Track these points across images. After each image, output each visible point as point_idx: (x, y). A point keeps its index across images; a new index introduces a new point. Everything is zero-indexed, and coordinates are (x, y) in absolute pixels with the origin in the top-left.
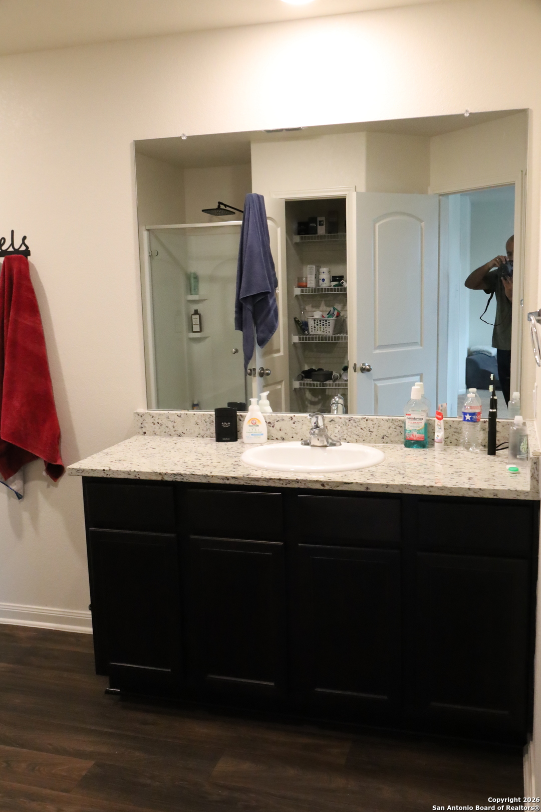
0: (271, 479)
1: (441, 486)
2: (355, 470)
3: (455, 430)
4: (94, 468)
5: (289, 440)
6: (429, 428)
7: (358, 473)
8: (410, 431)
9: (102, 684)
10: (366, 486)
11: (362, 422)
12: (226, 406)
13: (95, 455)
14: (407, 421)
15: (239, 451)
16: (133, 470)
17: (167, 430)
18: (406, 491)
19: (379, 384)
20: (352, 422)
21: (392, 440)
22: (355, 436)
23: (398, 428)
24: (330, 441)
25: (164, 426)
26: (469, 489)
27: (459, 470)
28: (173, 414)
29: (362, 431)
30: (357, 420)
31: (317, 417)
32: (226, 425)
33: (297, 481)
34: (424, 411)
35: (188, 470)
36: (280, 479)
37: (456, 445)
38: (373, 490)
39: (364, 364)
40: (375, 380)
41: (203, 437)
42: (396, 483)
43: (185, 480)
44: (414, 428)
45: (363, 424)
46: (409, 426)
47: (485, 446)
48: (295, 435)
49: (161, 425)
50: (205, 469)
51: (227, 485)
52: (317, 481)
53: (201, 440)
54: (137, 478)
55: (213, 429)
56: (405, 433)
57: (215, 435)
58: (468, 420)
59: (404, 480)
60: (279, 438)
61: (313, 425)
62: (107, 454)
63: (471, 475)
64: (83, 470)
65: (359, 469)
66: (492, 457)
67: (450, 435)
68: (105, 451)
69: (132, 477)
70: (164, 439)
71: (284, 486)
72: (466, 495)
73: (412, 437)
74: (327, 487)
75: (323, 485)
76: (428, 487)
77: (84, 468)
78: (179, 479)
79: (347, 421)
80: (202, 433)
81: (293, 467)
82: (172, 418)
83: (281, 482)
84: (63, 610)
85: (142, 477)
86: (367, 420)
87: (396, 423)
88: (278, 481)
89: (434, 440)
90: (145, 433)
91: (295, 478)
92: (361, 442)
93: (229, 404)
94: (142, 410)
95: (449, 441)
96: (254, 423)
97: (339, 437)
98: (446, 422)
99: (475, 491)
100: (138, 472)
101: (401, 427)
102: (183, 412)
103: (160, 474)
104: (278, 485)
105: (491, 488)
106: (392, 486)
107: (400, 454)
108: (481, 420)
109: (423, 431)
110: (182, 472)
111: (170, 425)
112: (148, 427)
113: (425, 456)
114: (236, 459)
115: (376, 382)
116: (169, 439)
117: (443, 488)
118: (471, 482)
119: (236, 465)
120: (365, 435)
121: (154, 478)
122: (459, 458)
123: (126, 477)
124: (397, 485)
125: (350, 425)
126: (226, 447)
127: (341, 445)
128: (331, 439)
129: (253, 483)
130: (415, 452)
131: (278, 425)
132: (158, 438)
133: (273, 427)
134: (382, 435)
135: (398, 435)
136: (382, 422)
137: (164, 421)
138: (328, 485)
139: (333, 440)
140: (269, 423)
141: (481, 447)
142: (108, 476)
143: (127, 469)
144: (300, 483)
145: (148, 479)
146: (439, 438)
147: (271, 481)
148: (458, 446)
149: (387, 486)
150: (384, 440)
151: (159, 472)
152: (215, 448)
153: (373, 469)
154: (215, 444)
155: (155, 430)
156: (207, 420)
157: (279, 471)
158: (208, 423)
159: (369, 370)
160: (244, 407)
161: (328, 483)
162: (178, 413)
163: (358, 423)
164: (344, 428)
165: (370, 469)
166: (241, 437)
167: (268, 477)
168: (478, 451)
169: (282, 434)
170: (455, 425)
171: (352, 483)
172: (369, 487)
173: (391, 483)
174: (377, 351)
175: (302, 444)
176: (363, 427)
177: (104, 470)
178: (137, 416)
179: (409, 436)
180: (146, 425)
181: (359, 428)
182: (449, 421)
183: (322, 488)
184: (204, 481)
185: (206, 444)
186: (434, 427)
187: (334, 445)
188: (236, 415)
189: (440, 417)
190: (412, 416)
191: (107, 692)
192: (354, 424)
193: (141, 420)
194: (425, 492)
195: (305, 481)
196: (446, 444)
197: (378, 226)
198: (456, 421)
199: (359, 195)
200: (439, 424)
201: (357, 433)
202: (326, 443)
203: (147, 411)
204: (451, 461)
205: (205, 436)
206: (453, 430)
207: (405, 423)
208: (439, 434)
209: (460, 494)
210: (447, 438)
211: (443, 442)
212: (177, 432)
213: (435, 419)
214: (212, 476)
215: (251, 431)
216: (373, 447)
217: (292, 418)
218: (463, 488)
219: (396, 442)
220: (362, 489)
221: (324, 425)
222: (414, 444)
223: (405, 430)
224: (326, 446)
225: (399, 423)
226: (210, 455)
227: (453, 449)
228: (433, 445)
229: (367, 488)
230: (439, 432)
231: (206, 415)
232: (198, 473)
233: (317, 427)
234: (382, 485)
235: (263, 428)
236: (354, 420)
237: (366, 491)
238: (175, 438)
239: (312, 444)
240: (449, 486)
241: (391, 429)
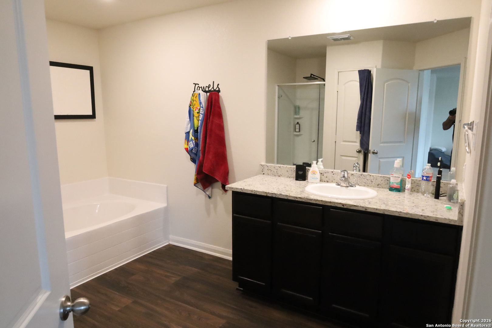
0: (317, 200)
1: (406, 212)
2: (361, 200)
3: (417, 184)
4: (237, 188)
5: (331, 183)
6: (403, 182)
7: (362, 201)
8: (393, 183)
9: (235, 285)
10: (365, 208)
11: (367, 176)
12: (302, 164)
13: (239, 182)
14: (391, 178)
15: (305, 185)
16: (254, 190)
17: (274, 173)
18: (386, 213)
19: (381, 160)
20: (362, 176)
21: (383, 186)
22: (363, 183)
23: (386, 181)
24: (350, 184)
25: (272, 171)
26: (422, 215)
27: (417, 205)
28: (277, 166)
29: (367, 181)
30: (365, 175)
31: (344, 172)
32: (301, 173)
33: (330, 202)
34: (401, 173)
35: (279, 192)
36: (322, 201)
37: (417, 192)
38: (369, 210)
39: (374, 150)
40: (379, 158)
41: (290, 177)
42: (382, 208)
43: (277, 197)
44: (395, 181)
45: (368, 177)
46: (392, 180)
47: (433, 194)
48: (333, 180)
49: (271, 171)
50: (287, 192)
51: (296, 201)
52: (340, 203)
53: (289, 179)
54: (255, 193)
55: (294, 174)
56: (390, 184)
57: (295, 177)
58: (425, 180)
59: (386, 207)
60: (326, 181)
61: (342, 176)
62: (245, 182)
63: (423, 208)
64: (232, 188)
65: (363, 199)
66: (437, 200)
67: (414, 187)
68: (244, 180)
69: (253, 193)
70: (272, 177)
71: (324, 204)
72: (420, 218)
73: (393, 186)
74: (345, 207)
75: (343, 206)
76: (399, 212)
77: (233, 187)
78: (274, 196)
79: (360, 175)
80: (289, 176)
81: (330, 196)
82: (276, 168)
83: (323, 202)
84: (224, 249)
85: (258, 194)
86: (370, 176)
87: (385, 179)
88: (321, 201)
89: (405, 188)
90: (264, 174)
91: (329, 201)
92: (366, 186)
93: (304, 163)
94: (263, 163)
95: (413, 190)
96: (314, 173)
97: (355, 183)
98: (412, 180)
99: (425, 217)
100: (256, 191)
101: (388, 180)
102: (281, 165)
103: (266, 193)
104: (321, 203)
105: (435, 216)
106: (379, 210)
107: (386, 194)
108: (432, 180)
109: (400, 183)
110: (276, 193)
111: (275, 171)
112: (266, 171)
113: (400, 196)
114: (303, 189)
115: (380, 159)
116: (274, 177)
117: (407, 214)
118: (423, 212)
119: (303, 192)
120: (369, 183)
121: (263, 194)
122: (418, 199)
123: (251, 193)
124: (382, 210)
125: (362, 177)
126: (300, 183)
127: (356, 187)
128: (351, 183)
129: (309, 201)
130: (394, 194)
131: (325, 175)
132: (269, 176)
133: (323, 175)
134: (378, 184)
135: (386, 184)
136: (378, 177)
137: (273, 169)
138: (346, 206)
139: (352, 184)
140: (321, 173)
141: (431, 194)
142: (243, 192)
143: (252, 189)
144: (331, 204)
145: (260, 194)
146: (408, 188)
147: (317, 201)
148: (418, 192)
149: (377, 209)
150: (378, 186)
151: (265, 192)
152: (294, 183)
153: (371, 200)
154: (295, 181)
155: (269, 173)
156: (292, 170)
157: (322, 196)
158: (292, 171)
159: (376, 153)
160: (310, 165)
161: (346, 205)
162: (279, 165)
163: (366, 177)
164: (359, 178)
165: (369, 200)
166: (307, 179)
167: (316, 199)
168: (429, 196)
169: (326, 179)
170: (418, 182)
171: (358, 206)
172: (367, 209)
173: (379, 208)
174: (382, 145)
175: (336, 185)
176: (368, 179)
177: (241, 189)
178: (261, 166)
179: (391, 185)
180: (264, 170)
181: (366, 179)
182: (414, 179)
183: (343, 207)
184: (286, 198)
185: (291, 181)
186: (406, 182)
187: (352, 186)
188: (306, 169)
189: (409, 177)
190: (394, 175)
191: (237, 289)
192: (364, 177)
193: (263, 168)
194: (397, 215)
195: (334, 203)
196: (411, 191)
197: (387, 85)
198: (418, 180)
199: (377, 70)
200: (409, 180)
201: (365, 182)
202: (348, 185)
203: (265, 164)
204: (413, 200)
205: (291, 177)
206: (416, 184)
207: (390, 179)
208: (408, 186)
209: (417, 218)
210: (412, 188)
211: (410, 190)
212: (278, 175)
213: (407, 178)
214: (290, 196)
215: (312, 176)
216: (372, 189)
217: (332, 172)
218: (418, 215)
219: (385, 188)
220: (364, 210)
221: (348, 176)
222: (394, 189)
223: (390, 182)
224: (348, 187)
225: (387, 178)
226: (291, 186)
227: (415, 194)
228: (404, 191)
229: (366, 209)
230: (408, 184)
231: (292, 167)
232: (283, 194)
233: (344, 177)
234: (374, 209)
235: (318, 175)
236: (364, 175)
237: (365, 210)
238: (277, 177)
239: (341, 185)
240: (410, 212)
241: (382, 181)
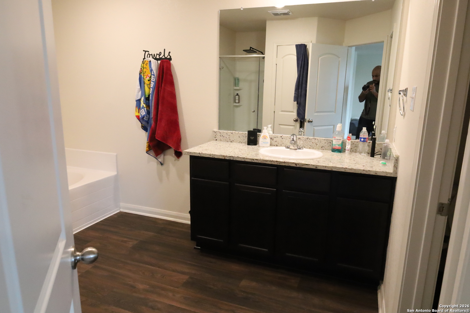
0: (273, 161)
1: (350, 168)
2: (311, 159)
3: (355, 145)
4: (195, 152)
5: (279, 146)
6: (343, 144)
7: (312, 161)
8: (335, 145)
9: (192, 245)
10: (316, 166)
11: (313, 139)
12: (252, 130)
13: (195, 147)
14: (334, 141)
15: (258, 149)
16: (212, 154)
17: (226, 139)
18: (334, 170)
19: (315, 128)
20: (308, 139)
21: (326, 148)
22: (309, 146)
23: (329, 143)
24: (298, 147)
25: (225, 137)
26: (364, 170)
27: (358, 162)
28: (229, 132)
29: (312, 144)
30: (311, 139)
31: (294, 136)
32: (252, 138)
33: (285, 162)
34: (341, 136)
35: (236, 155)
36: (277, 161)
37: (355, 152)
38: (319, 168)
39: (309, 119)
40: (314, 126)
41: (241, 143)
42: (330, 166)
43: (234, 159)
44: (336, 143)
45: (313, 141)
46: (334, 142)
47: (368, 153)
48: (282, 144)
49: (224, 137)
50: (243, 155)
51: (253, 162)
52: (293, 163)
53: (240, 144)
54: (214, 157)
55: (246, 140)
56: (332, 145)
57: (247, 142)
58: (362, 141)
59: (333, 164)
60: (275, 145)
61: (292, 139)
62: (200, 147)
63: (364, 165)
64: (190, 153)
65: (312, 159)
66: (372, 158)
67: (353, 148)
68: (200, 146)
69: (211, 157)
70: (225, 143)
71: (279, 164)
72: (362, 173)
73: (335, 147)
74: (298, 166)
75: (296, 165)
76: (344, 168)
77: (191, 152)
78: (232, 159)
79: (306, 139)
80: (241, 141)
81: (282, 156)
82: (228, 134)
83: (277, 162)
84: (177, 213)
85: (216, 157)
86: (315, 139)
87: (328, 141)
88: (276, 162)
89: (345, 149)
90: (216, 140)
91: (284, 161)
92: (311, 149)
93: (254, 129)
94: (216, 129)
95: (352, 150)
96: (265, 138)
97: (302, 146)
98: (352, 142)
99: (366, 171)
100: (214, 155)
101: (330, 143)
102: (233, 132)
103: (224, 156)
104: (276, 164)
105: (375, 170)
106: (328, 167)
107: (329, 154)
108: (368, 141)
109: (341, 145)
110: (233, 156)
111: (228, 137)
112: (218, 137)
113: (342, 156)
114: (257, 152)
116: (226, 143)
117: (351, 169)
118: (364, 167)
119: (257, 154)
120: (314, 145)
121: (221, 158)
122: (357, 157)
123: (209, 157)
124: (330, 167)
125: (307, 141)
126: (252, 147)
127: (303, 149)
128: (299, 146)
129: (265, 162)
130: (336, 154)
131: (275, 139)
132: (222, 142)
133: (273, 140)
134: (322, 146)
135: (329, 146)
136: (322, 140)
137: (225, 135)
138: (298, 165)
139: (299, 147)
140: (271, 138)
141: (367, 154)
142: (201, 156)
143: (210, 153)
144: (285, 164)
145: (218, 158)
146: (348, 148)
147: (273, 162)
148: (356, 152)
149: (326, 167)
150: (322, 148)
151: (223, 155)
152: (247, 147)
153: (319, 159)
154: (247, 146)
155: (221, 139)
156: (244, 135)
157: (276, 158)
158: (244, 137)
159: (312, 122)
160: (260, 131)
161: (298, 164)
162: (232, 132)
163: (311, 140)
164: (305, 142)
165: (317, 159)
166: (259, 144)
167: (271, 160)
168: (365, 155)
169: (276, 143)
170: (356, 143)
171: (309, 165)
172: (317, 167)
173: (327, 165)
174: (316, 114)
175: (286, 148)
176: (313, 142)
177: (199, 153)
178: (213, 132)
179: (334, 147)
180: (217, 136)
181: (311, 142)
182: (353, 141)
183: (295, 166)
184: (243, 160)
185: (243, 146)
186: (346, 144)
187: (300, 149)
188: (257, 134)
189: (349, 139)
190: (336, 138)
191: (195, 248)
192: (309, 141)
193: (215, 134)
194: (343, 170)
195: (288, 163)
196: (351, 152)
197: (321, 59)
198: (356, 141)
199: (313, 44)
200: (349, 142)
201: (310, 145)
202: (296, 148)
203: (218, 131)
204: (354, 158)
205: (242, 143)
206: (354, 145)
207: (332, 141)
208: (348, 147)
209: (359, 172)
210: (351, 149)
211: (350, 150)
212: (230, 140)
213: (347, 140)
214: (247, 158)
215: (263, 141)
216: (317, 151)
217: (281, 137)
218: (361, 170)
219: (328, 150)
220: (314, 168)
221: (296, 140)
222: (336, 151)
223: (332, 144)
224: (296, 149)
225: (330, 141)
226: (245, 150)
227: (354, 154)
228: (345, 152)
229: (316, 167)
230: (348, 146)
231: (244, 133)
232: (240, 156)
233: (293, 140)
234: (323, 166)
235: (268, 140)
236: (309, 139)
237: (315, 168)
238: (229, 143)
239: (290, 148)
240: (354, 168)
241: (326, 143)
